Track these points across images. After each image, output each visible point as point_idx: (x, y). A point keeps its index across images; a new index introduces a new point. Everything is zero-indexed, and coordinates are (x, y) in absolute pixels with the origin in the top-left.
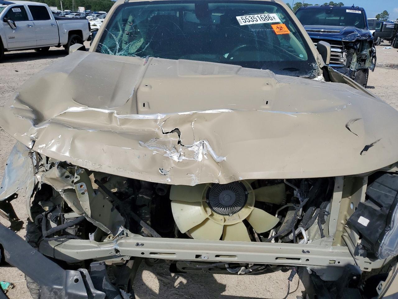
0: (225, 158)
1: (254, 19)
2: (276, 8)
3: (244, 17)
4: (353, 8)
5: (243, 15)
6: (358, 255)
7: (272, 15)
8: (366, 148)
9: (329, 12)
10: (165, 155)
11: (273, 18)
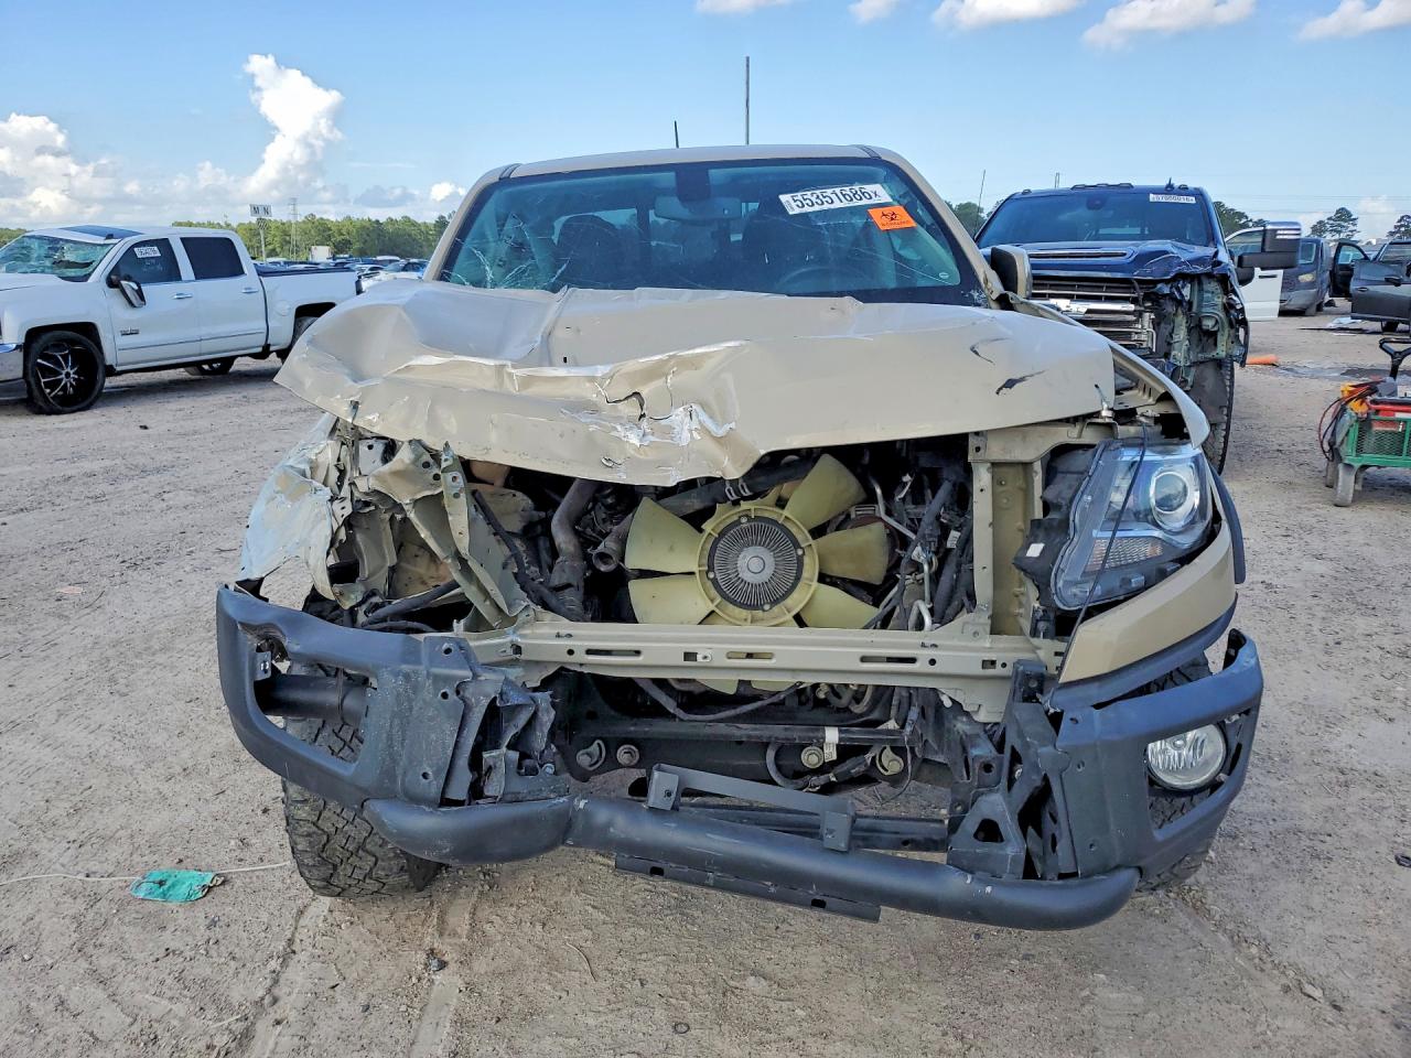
0: (733, 425)
1: (824, 200)
2: (882, 172)
3: (799, 196)
4: (1169, 189)
5: (797, 192)
6: (1039, 637)
7: (869, 188)
8: (1010, 384)
9: (1098, 202)
10: (614, 433)
11: (873, 195)
